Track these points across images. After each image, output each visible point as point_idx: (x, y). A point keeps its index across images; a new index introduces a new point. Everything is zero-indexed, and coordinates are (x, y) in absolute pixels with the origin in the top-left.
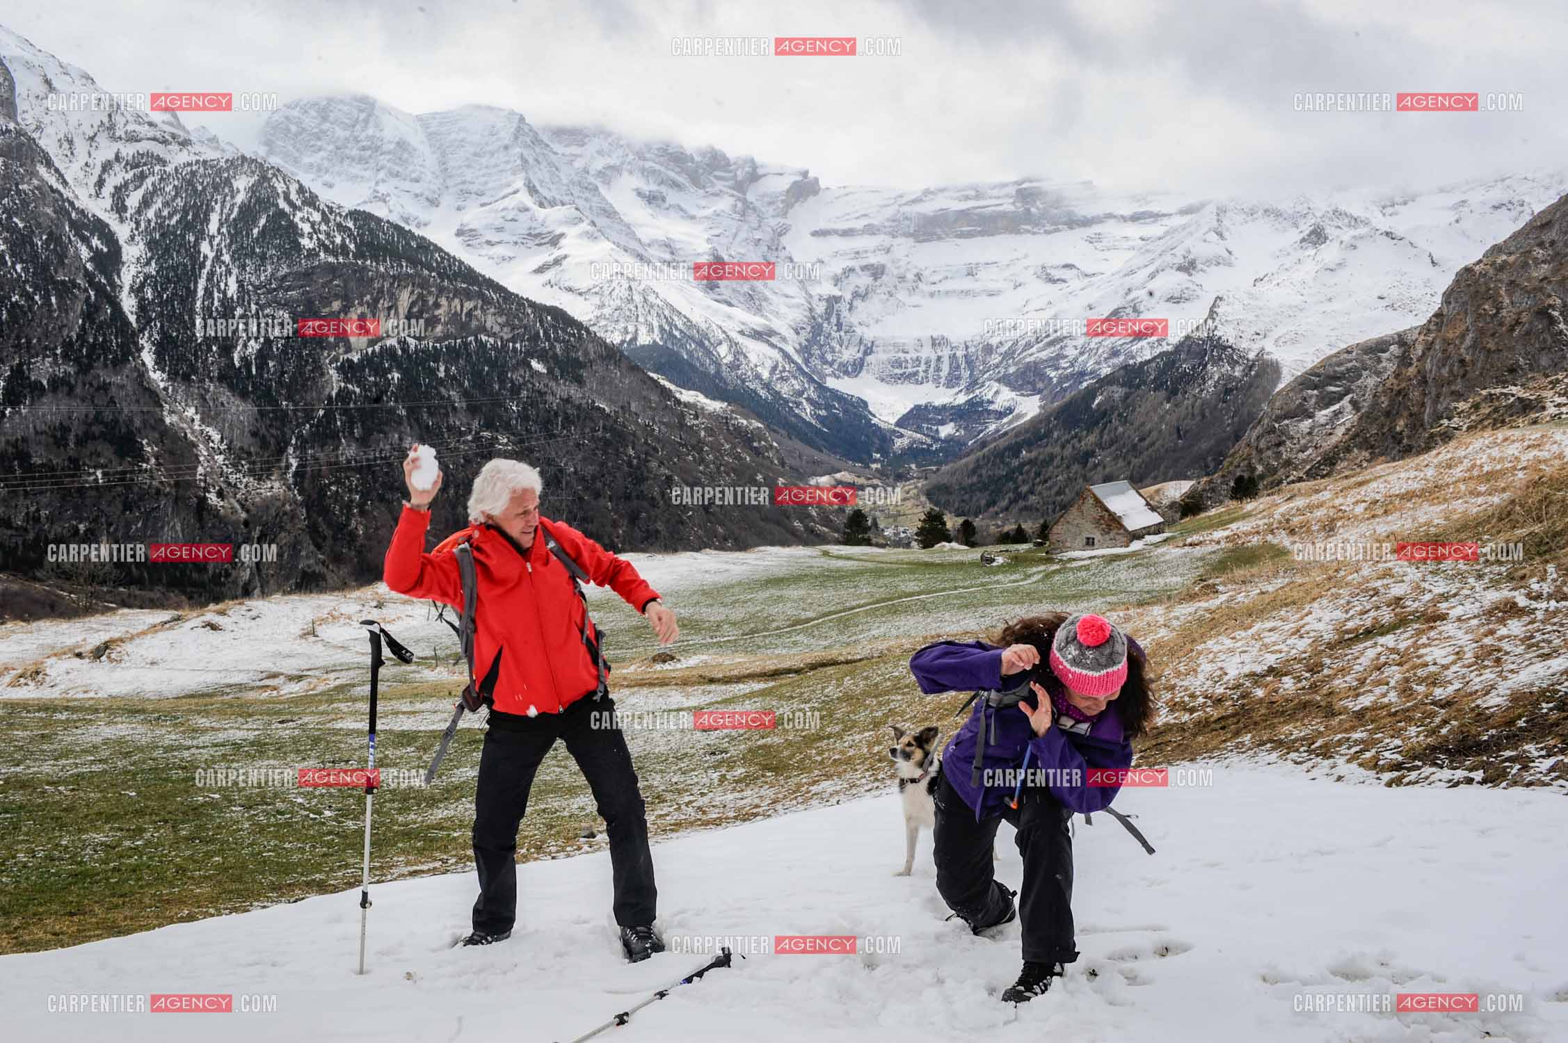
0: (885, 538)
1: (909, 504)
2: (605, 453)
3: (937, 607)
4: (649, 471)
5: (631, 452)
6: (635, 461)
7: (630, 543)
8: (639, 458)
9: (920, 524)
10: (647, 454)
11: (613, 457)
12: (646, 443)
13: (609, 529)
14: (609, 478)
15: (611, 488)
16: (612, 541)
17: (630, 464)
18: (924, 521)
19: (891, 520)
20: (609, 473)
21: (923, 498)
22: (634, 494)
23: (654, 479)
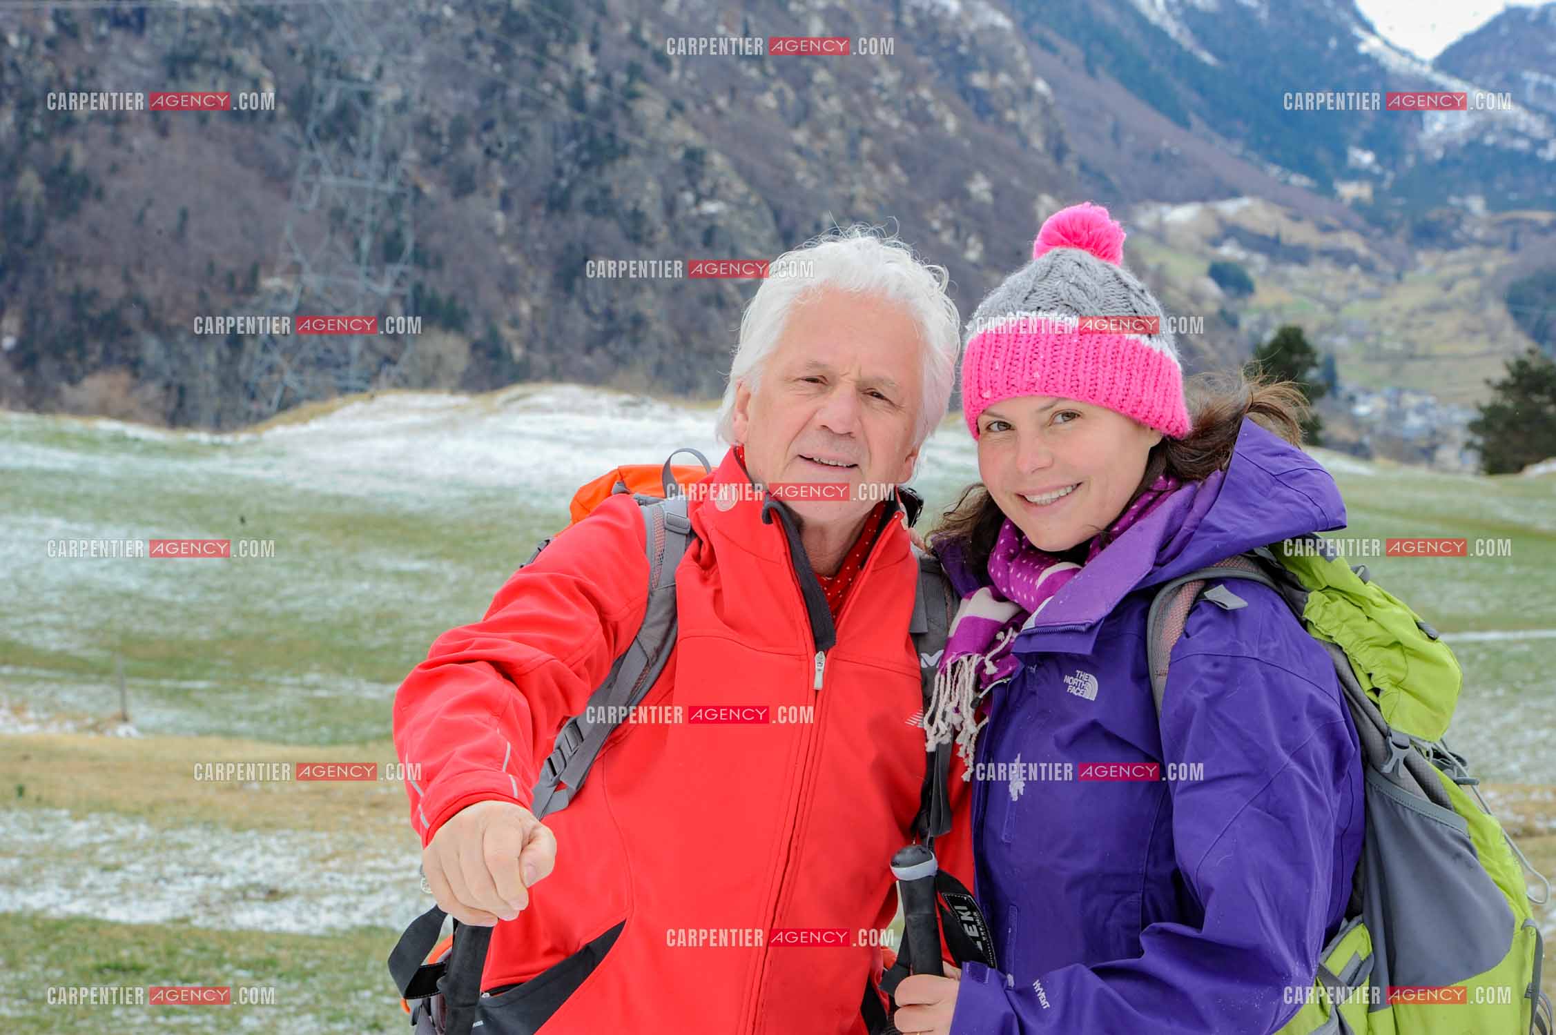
0: (1355, 422)
1: (1448, 324)
2: (503, 53)
3: (1539, 678)
4: (636, 127)
5: (584, 60)
6: (593, 93)
7: (550, 347)
8: (607, 81)
9: (1487, 397)
10: (634, 71)
11: (527, 69)
12: (635, 38)
13: (490, 295)
14: (505, 135)
15: (510, 169)
16: (494, 335)
17: (577, 101)
18: (1504, 387)
19: (1382, 369)
20: (509, 119)
21: (1496, 311)
22: (579, 196)
23: (650, 153)
